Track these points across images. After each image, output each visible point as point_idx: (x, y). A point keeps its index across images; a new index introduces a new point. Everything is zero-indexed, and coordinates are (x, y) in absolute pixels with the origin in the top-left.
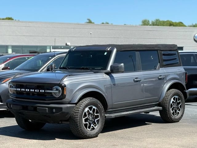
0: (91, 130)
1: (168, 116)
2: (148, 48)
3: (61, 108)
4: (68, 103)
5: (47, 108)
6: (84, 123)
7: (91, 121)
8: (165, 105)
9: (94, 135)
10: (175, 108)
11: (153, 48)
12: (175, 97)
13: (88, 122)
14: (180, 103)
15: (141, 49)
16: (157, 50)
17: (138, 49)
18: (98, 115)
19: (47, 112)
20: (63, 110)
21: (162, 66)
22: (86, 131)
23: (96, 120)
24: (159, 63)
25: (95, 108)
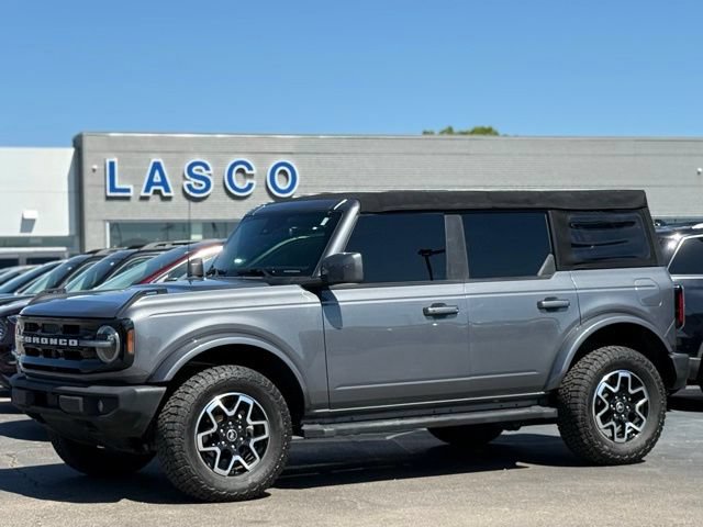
0: (229, 475)
1: (586, 441)
2: (505, 202)
3: (114, 399)
4: (143, 381)
5: (81, 399)
6: (202, 449)
7: (233, 443)
8: (573, 400)
9: (244, 490)
10: (619, 415)
11: (527, 201)
12: (617, 375)
13: (220, 446)
14: (640, 396)
15: (471, 205)
16: (544, 210)
17: (457, 205)
18: (263, 425)
19: (81, 409)
20: (122, 405)
21: (564, 265)
22: (211, 477)
23: (253, 441)
24: (550, 256)
25: (250, 401)
